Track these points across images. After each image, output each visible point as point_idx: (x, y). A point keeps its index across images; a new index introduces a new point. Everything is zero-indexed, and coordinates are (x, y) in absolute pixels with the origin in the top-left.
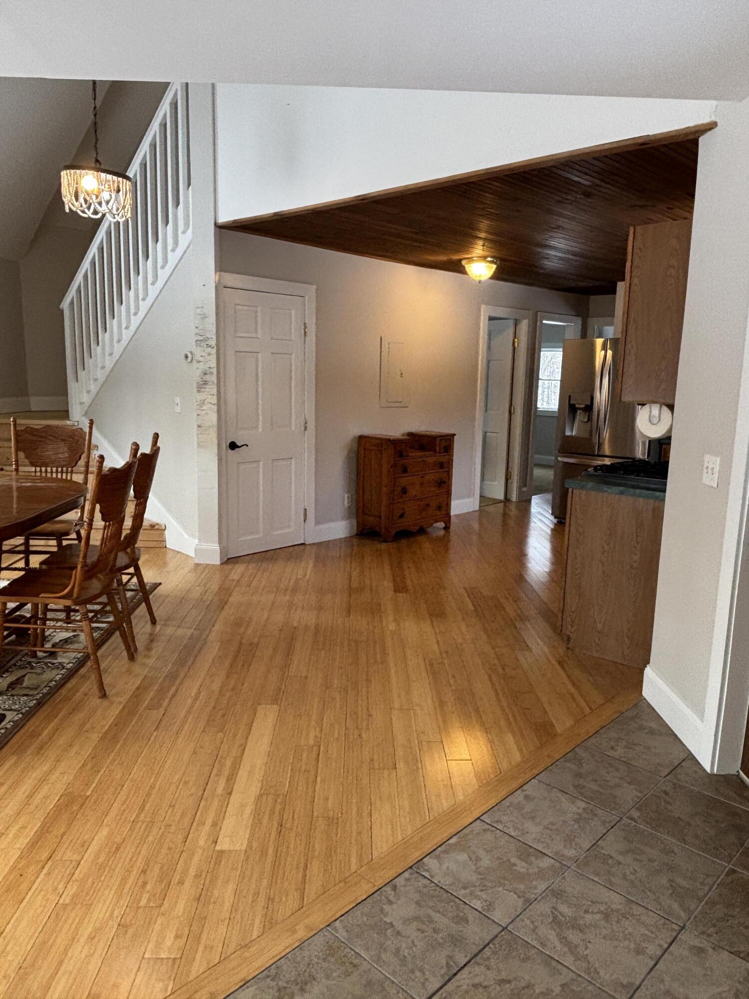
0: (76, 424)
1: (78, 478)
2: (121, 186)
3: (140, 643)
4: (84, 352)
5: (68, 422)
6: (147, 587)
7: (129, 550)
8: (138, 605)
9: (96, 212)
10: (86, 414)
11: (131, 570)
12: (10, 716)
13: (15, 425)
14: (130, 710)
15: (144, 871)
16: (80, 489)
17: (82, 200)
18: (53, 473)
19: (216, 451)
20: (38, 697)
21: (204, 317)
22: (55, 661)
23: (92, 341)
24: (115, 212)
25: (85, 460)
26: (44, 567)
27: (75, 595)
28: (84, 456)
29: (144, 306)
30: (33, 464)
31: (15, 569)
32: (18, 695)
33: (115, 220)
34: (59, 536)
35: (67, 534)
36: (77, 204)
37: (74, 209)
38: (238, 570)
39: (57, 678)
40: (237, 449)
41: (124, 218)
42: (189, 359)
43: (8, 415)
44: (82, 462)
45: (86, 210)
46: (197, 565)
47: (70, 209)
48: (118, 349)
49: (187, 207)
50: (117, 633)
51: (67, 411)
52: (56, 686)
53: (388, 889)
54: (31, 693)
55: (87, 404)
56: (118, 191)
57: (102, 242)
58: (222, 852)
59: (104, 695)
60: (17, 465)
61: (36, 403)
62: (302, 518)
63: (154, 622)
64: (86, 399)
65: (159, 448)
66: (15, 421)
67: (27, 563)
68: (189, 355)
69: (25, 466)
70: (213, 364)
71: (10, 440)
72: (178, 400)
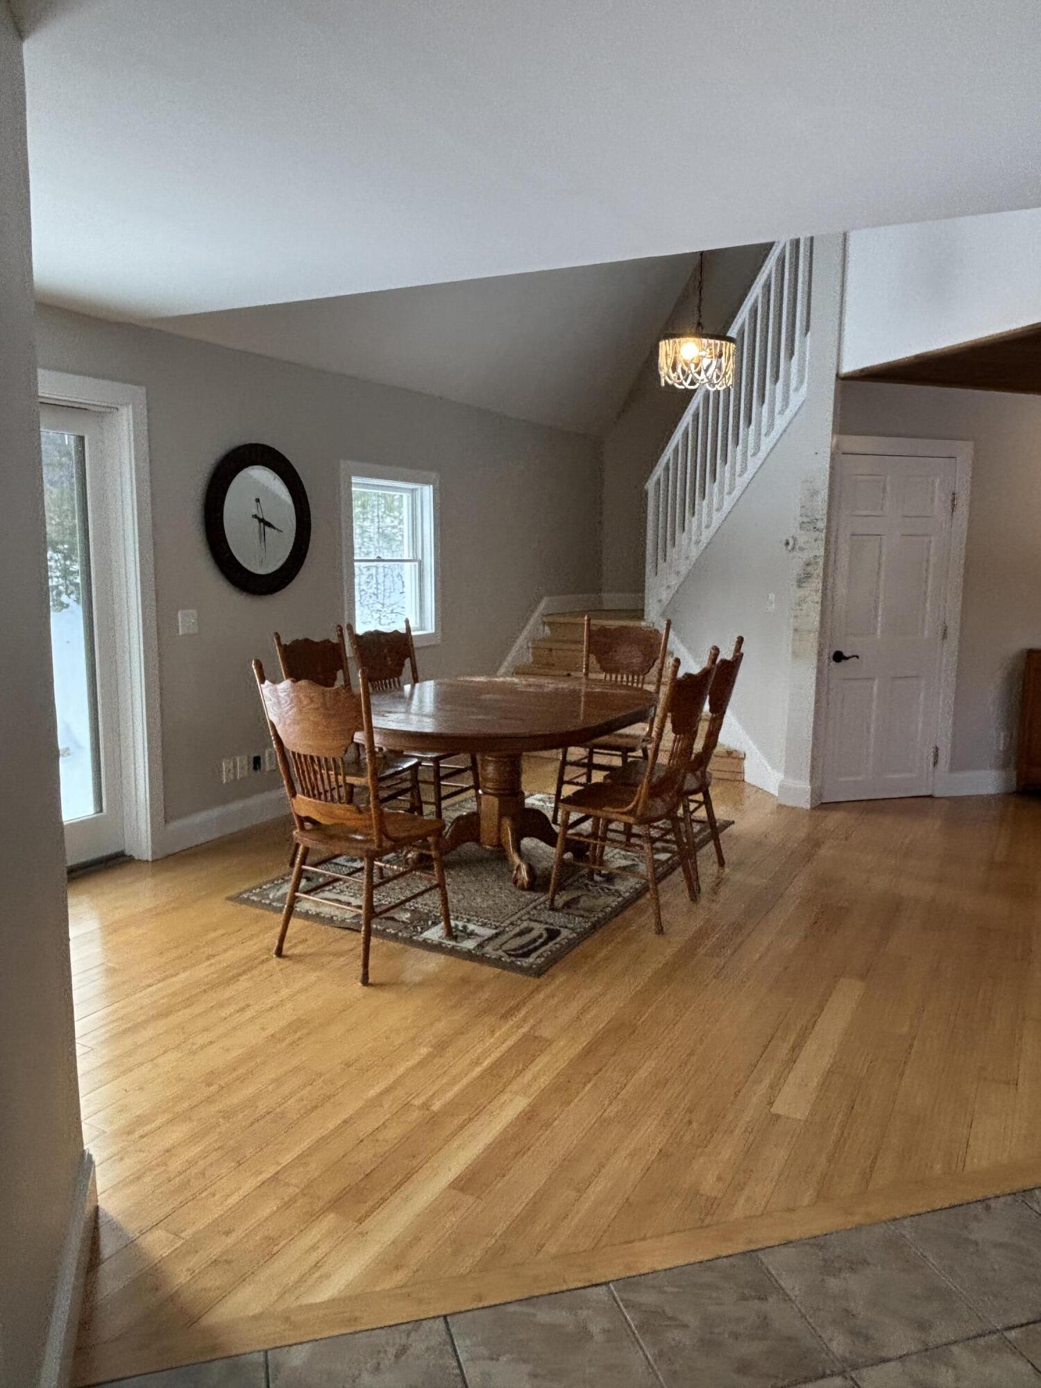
0: (651, 625)
1: (651, 688)
2: (724, 350)
3: (705, 883)
4: (667, 540)
5: (643, 624)
6: (717, 824)
7: (698, 773)
8: (704, 842)
9: (692, 383)
10: (663, 614)
11: (700, 797)
12: (565, 933)
13: (589, 625)
14: (688, 952)
15: (690, 1111)
16: (651, 699)
17: (679, 371)
18: (623, 678)
19: (815, 661)
20: (593, 920)
21: (815, 493)
22: (611, 887)
23: (677, 525)
24: (715, 382)
25: (659, 666)
26: (608, 781)
27: (639, 813)
28: (658, 661)
29: (741, 482)
30: (604, 669)
31: (577, 784)
32: (572, 914)
33: (715, 389)
34: (625, 750)
35: (633, 750)
36: (672, 375)
37: (670, 382)
38: (834, 819)
39: (613, 905)
40: (843, 662)
41: (725, 387)
42: (790, 548)
43: (582, 614)
44: (654, 671)
45: (684, 382)
46: (781, 807)
47: (666, 382)
48: (706, 536)
49: (802, 358)
50: (680, 869)
51: (643, 610)
52: (611, 912)
53: (980, 1207)
54: (586, 914)
55: (665, 602)
56: (720, 356)
57: (698, 408)
58: (778, 1116)
59: (660, 931)
60: (587, 668)
61: (611, 600)
62: (932, 760)
63: (721, 862)
64: (665, 595)
65: (742, 655)
66: (589, 620)
67: (589, 779)
68: (791, 543)
69: (596, 672)
70: (822, 552)
71: (581, 642)
72: (772, 596)
